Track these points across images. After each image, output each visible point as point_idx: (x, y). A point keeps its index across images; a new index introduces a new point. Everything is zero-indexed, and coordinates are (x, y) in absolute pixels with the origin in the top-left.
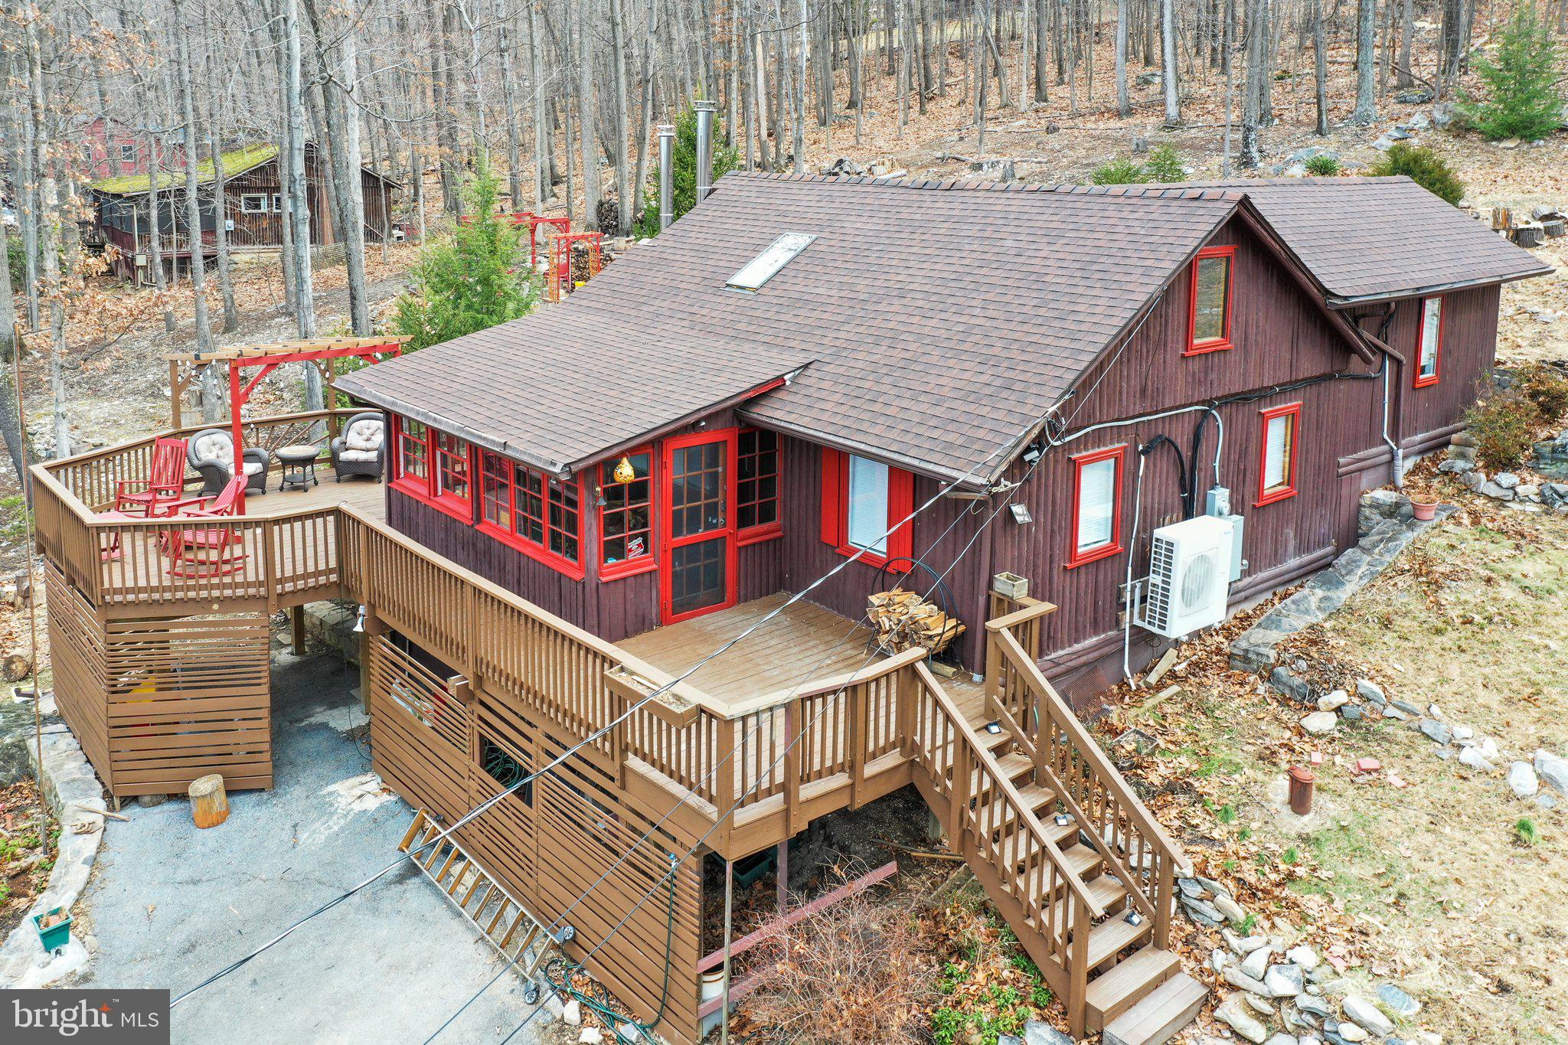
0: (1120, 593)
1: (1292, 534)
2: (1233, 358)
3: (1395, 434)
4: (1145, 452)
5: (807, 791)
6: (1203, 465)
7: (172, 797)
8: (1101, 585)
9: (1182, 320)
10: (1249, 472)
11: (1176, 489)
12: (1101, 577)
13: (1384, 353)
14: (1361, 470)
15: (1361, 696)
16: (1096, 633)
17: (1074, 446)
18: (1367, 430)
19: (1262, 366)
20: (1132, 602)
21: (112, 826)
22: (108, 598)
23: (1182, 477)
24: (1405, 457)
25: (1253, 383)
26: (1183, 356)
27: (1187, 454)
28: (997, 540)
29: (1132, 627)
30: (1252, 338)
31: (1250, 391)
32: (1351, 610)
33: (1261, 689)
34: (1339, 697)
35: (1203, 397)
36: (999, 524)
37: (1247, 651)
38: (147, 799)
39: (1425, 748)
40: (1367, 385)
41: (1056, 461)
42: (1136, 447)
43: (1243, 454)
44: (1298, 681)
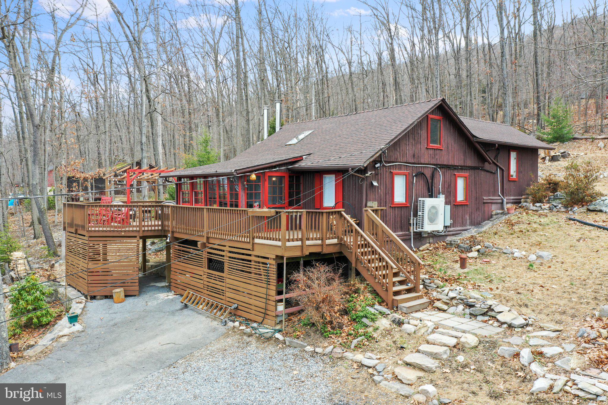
0: (409, 220)
1: (468, 218)
2: (444, 153)
3: (503, 194)
4: (415, 176)
5: (308, 243)
6: (436, 186)
7: (106, 297)
8: (403, 216)
9: (426, 137)
10: (452, 193)
11: (427, 191)
12: (403, 213)
13: (497, 166)
14: (492, 203)
15: (485, 247)
16: (402, 231)
17: (392, 168)
18: (493, 190)
19: (454, 158)
20: (413, 224)
21: (87, 303)
22: (90, 229)
23: (429, 188)
24: (507, 203)
25: (451, 163)
26: (427, 148)
27: (430, 181)
28: (368, 192)
29: (414, 232)
30: (450, 148)
31: (451, 165)
32: (485, 232)
33: (455, 250)
34: (479, 247)
35: (434, 163)
36: (368, 186)
37: (451, 241)
38: (98, 297)
39: (504, 255)
40: (492, 175)
41: (386, 171)
42: (413, 174)
43: (449, 186)
44: (466, 246)
